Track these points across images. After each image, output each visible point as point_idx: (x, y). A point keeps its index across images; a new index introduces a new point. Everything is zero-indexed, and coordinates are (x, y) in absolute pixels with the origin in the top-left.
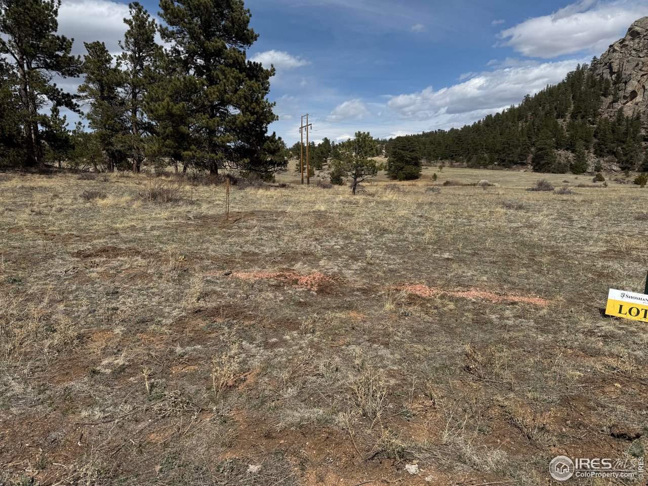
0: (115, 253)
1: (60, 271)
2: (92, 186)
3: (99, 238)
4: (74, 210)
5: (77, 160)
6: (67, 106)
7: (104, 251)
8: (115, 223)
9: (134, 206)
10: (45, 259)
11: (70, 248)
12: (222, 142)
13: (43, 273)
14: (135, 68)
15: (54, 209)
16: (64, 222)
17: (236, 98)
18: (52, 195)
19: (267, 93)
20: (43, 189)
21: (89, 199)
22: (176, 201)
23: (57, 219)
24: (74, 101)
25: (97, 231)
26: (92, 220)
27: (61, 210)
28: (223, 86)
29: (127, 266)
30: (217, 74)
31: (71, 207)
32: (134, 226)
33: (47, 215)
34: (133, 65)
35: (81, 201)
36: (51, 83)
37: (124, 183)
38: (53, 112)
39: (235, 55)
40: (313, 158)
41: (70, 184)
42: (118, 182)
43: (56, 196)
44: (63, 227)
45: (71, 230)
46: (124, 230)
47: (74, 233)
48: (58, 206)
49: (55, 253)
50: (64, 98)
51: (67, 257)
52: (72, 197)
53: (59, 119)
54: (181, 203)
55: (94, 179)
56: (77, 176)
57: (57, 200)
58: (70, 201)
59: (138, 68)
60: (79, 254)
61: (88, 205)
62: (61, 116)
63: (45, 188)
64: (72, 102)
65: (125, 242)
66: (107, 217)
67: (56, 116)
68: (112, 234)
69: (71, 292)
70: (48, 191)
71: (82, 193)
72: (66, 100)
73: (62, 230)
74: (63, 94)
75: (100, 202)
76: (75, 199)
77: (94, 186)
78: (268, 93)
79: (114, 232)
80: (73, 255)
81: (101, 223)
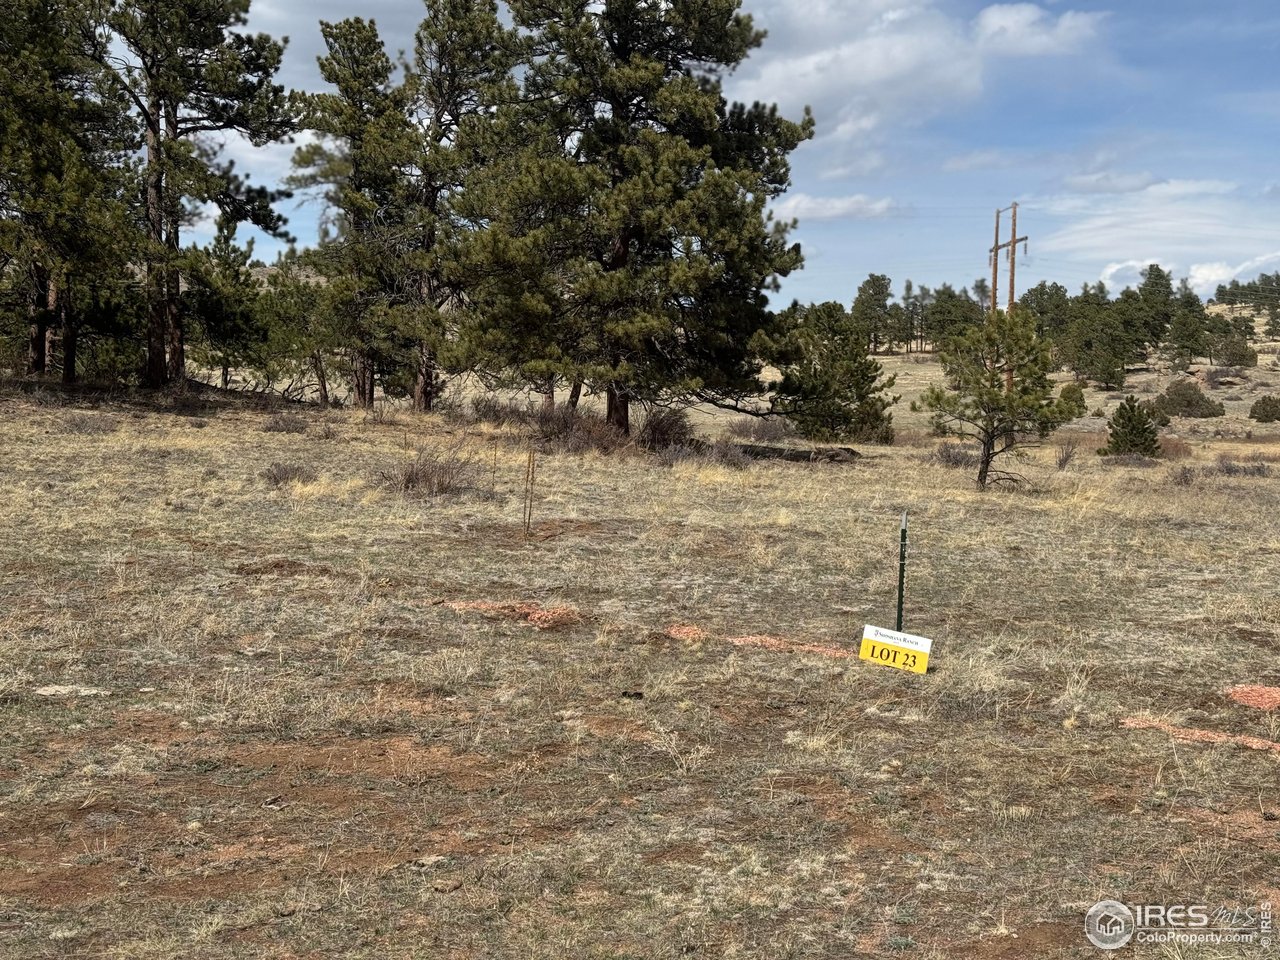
0: (293, 570)
1: (213, 586)
2: (293, 451)
3: (277, 551)
4: (244, 505)
5: (274, 365)
6: (256, 221)
7: (278, 565)
8: (312, 531)
9: (364, 501)
10: (192, 574)
11: (229, 563)
12: (626, 333)
13: (191, 587)
14: (438, 119)
15: (207, 500)
16: (224, 524)
17: (674, 216)
18: (203, 470)
19: (781, 190)
20: (185, 457)
21: (277, 483)
22: (457, 491)
23: (213, 520)
24: (277, 207)
25: (276, 541)
26: (273, 523)
27: (219, 503)
28: (641, 186)
29: (305, 586)
30: (633, 154)
31: (239, 498)
32: (344, 537)
33: (193, 511)
34: (433, 110)
35: (261, 485)
36: (222, 160)
37: (372, 442)
38: (221, 230)
39: (684, 99)
40: (1089, 345)
41: (243, 443)
42: (356, 439)
43: (212, 473)
44: (221, 533)
45: (233, 538)
46: (324, 543)
47: (239, 542)
48: (215, 496)
49: (206, 567)
50: (250, 200)
51: (222, 572)
52: (245, 477)
53: (235, 250)
54: (464, 498)
55: (301, 430)
56: (264, 419)
57: (214, 482)
58: (238, 486)
59: (446, 117)
60: (241, 570)
61: (273, 495)
62: (240, 242)
63: (191, 454)
64: (271, 211)
65: (315, 560)
66: (301, 519)
67: (227, 239)
68: (300, 548)
69: (225, 607)
70: (196, 461)
71: (266, 466)
72: (255, 206)
73: (218, 538)
74: (249, 190)
75: (298, 488)
76: (250, 481)
77: (297, 450)
78: (785, 191)
79: (304, 545)
80: (231, 571)
81: (288, 530)
